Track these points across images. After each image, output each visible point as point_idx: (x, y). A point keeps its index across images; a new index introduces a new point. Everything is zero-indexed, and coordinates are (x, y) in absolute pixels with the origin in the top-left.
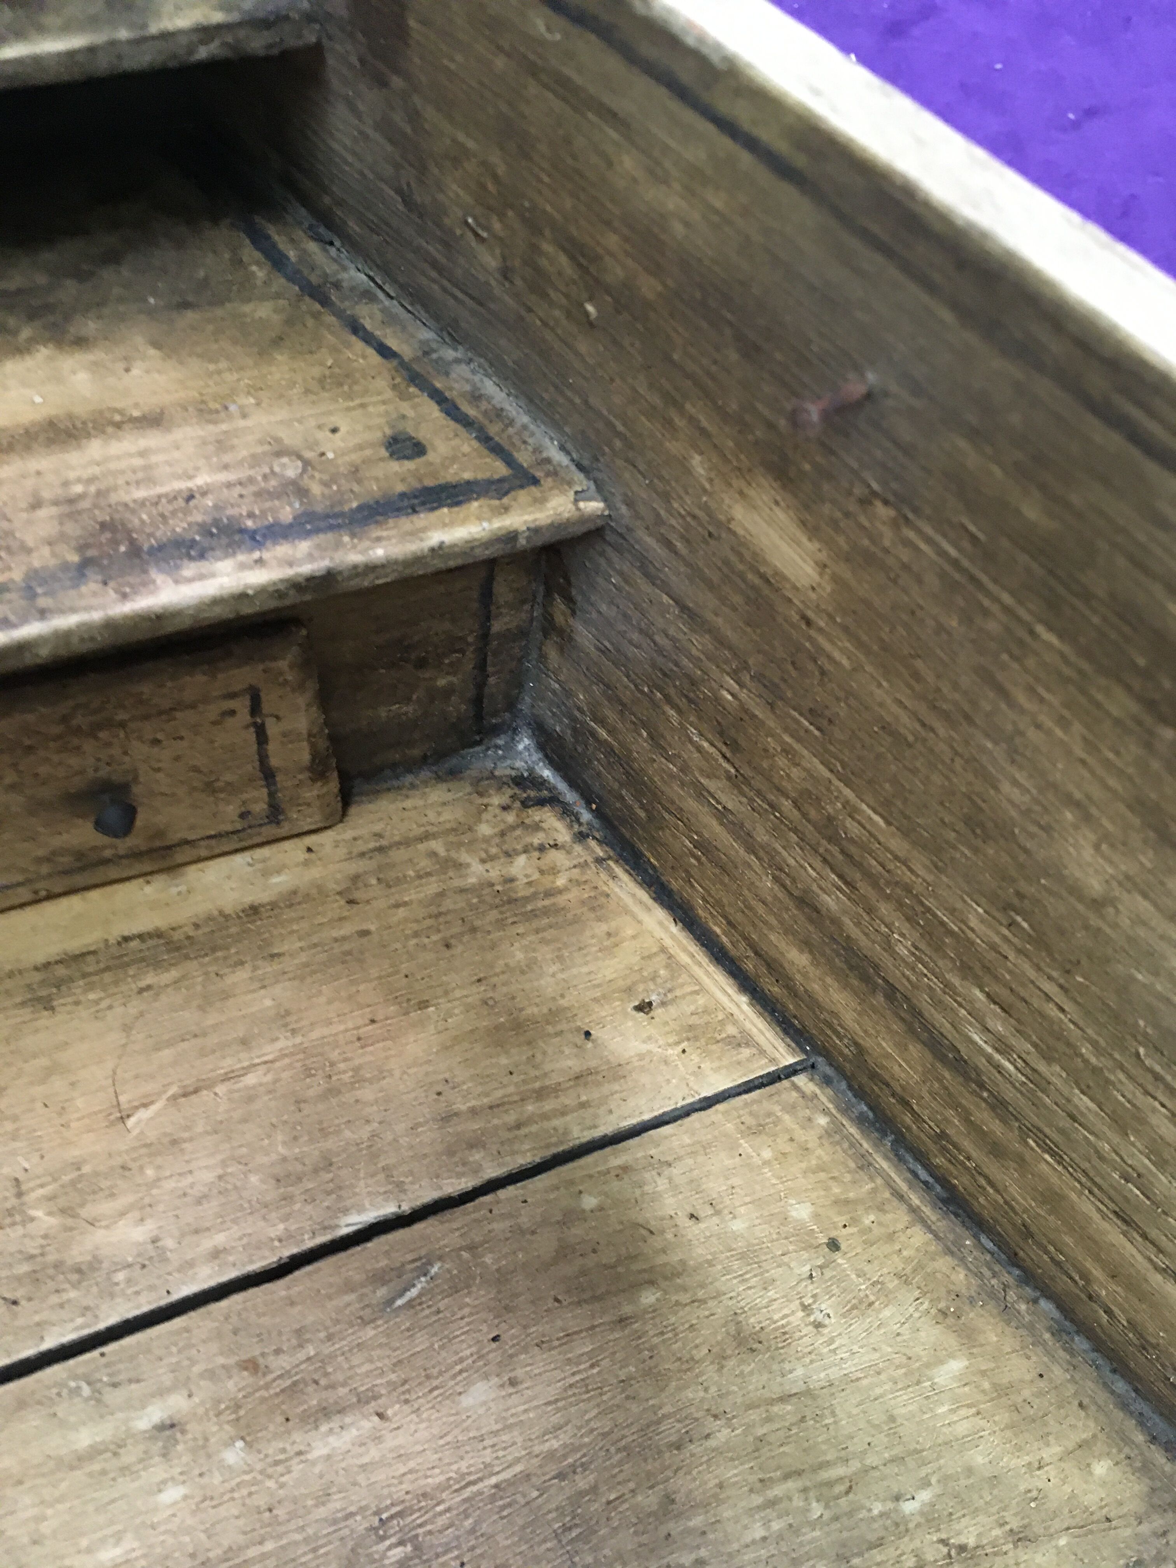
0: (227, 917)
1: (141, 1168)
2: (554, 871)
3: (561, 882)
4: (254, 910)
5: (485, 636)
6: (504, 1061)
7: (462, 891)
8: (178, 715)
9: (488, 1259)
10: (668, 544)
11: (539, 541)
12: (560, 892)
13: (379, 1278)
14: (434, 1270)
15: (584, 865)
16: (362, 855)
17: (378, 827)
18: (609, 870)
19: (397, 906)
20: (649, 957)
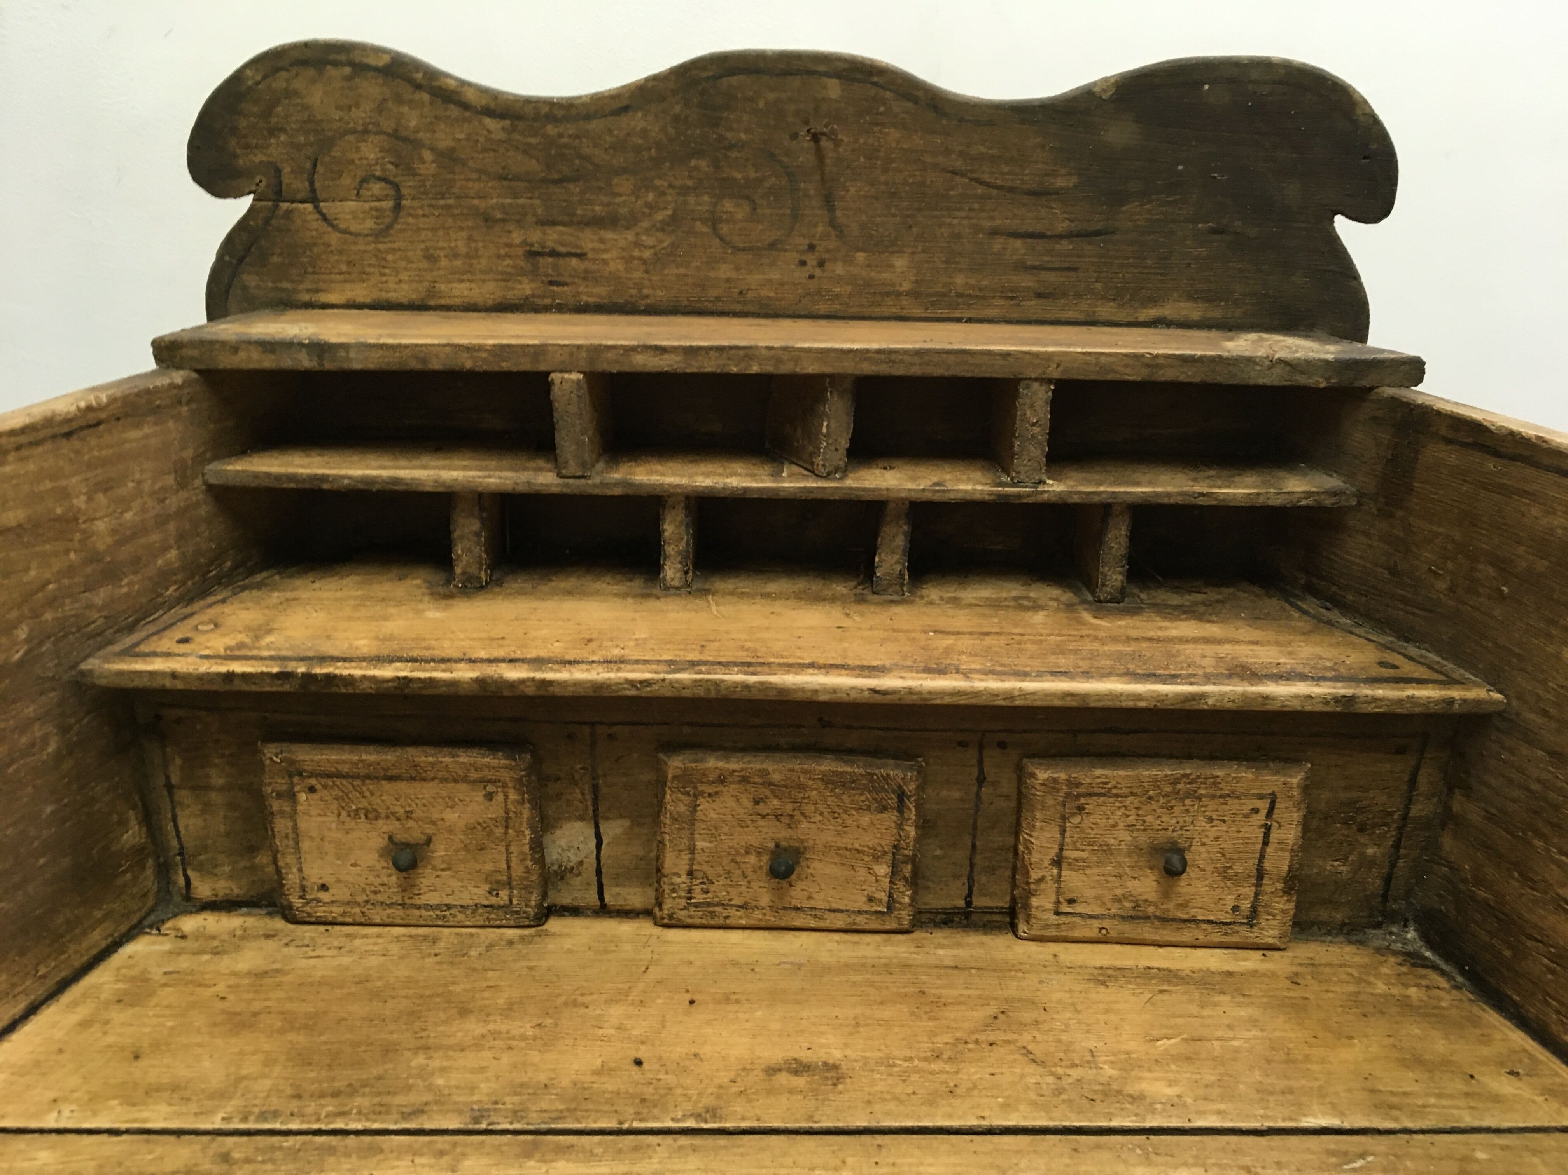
0: (1213, 973)
1: (1167, 1064)
2: (1440, 999)
3: (1444, 1004)
4: (1230, 974)
5: (1405, 818)
6: (1411, 1074)
7: (1372, 994)
8: (1230, 801)
9: (1409, 1164)
10: (1545, 713)
11: (1465, 709)
12: (1444, 1008)
13: (1331, 1153)
14: (1370, 1158)
15: (1460, 1000)
16: (1301, 965)
17: (1310, 955)
18: (1479, 1006)
19: (1327, 991)
20: (1515, 1052)
